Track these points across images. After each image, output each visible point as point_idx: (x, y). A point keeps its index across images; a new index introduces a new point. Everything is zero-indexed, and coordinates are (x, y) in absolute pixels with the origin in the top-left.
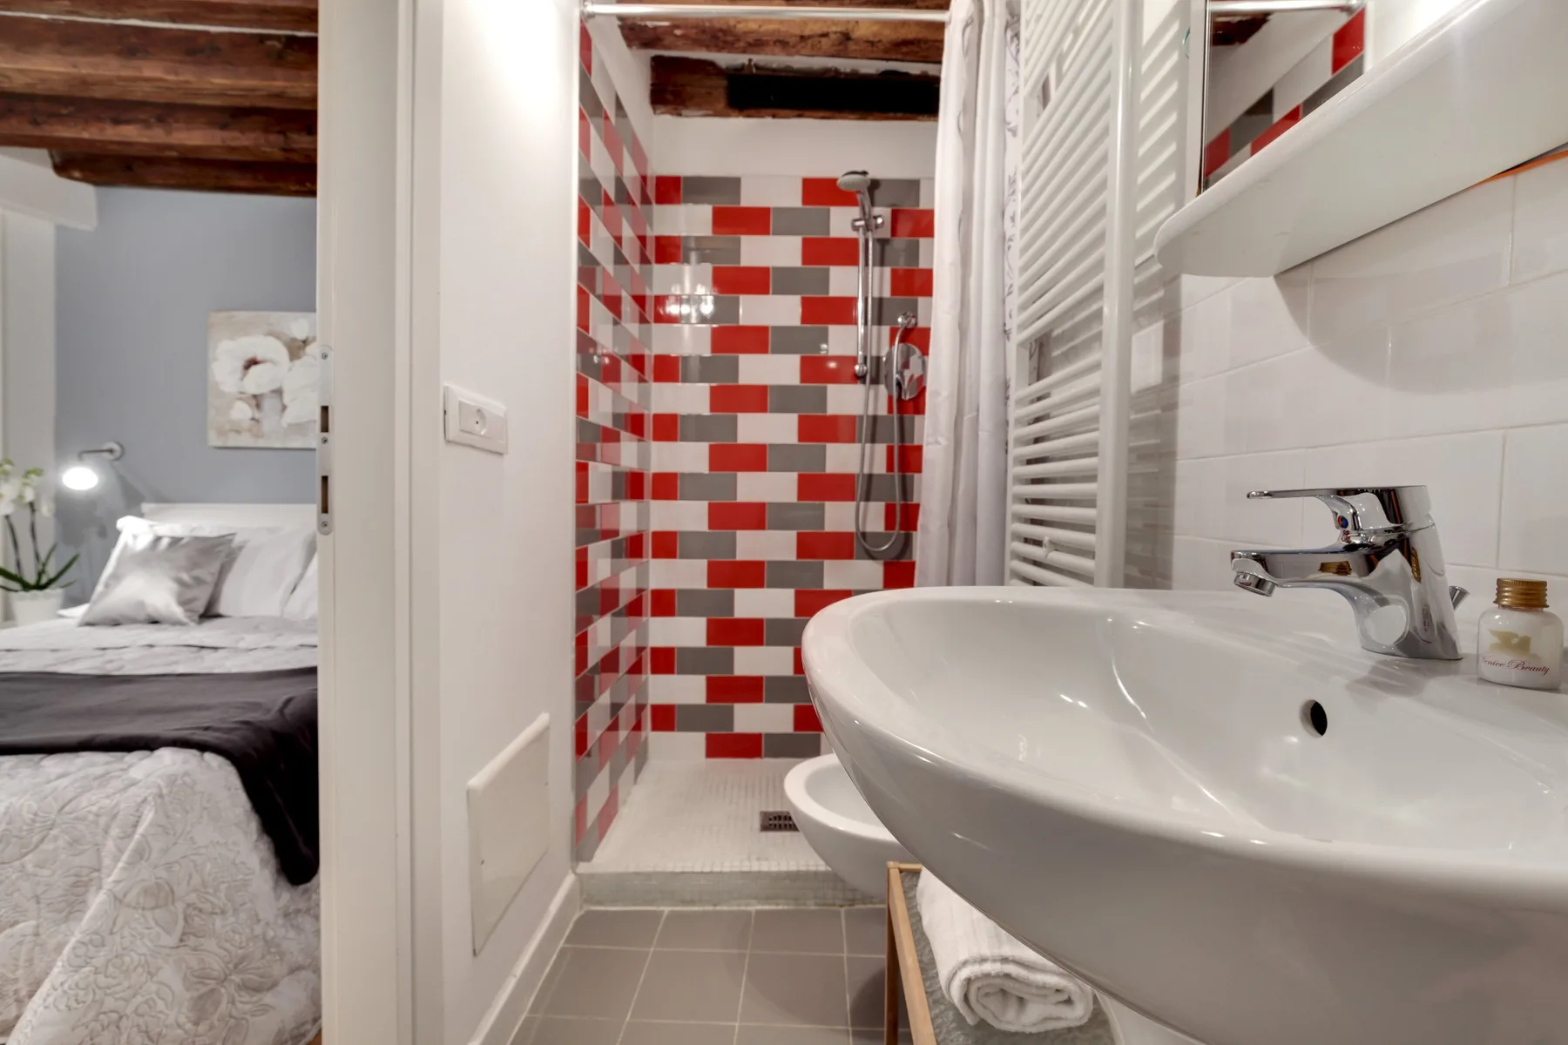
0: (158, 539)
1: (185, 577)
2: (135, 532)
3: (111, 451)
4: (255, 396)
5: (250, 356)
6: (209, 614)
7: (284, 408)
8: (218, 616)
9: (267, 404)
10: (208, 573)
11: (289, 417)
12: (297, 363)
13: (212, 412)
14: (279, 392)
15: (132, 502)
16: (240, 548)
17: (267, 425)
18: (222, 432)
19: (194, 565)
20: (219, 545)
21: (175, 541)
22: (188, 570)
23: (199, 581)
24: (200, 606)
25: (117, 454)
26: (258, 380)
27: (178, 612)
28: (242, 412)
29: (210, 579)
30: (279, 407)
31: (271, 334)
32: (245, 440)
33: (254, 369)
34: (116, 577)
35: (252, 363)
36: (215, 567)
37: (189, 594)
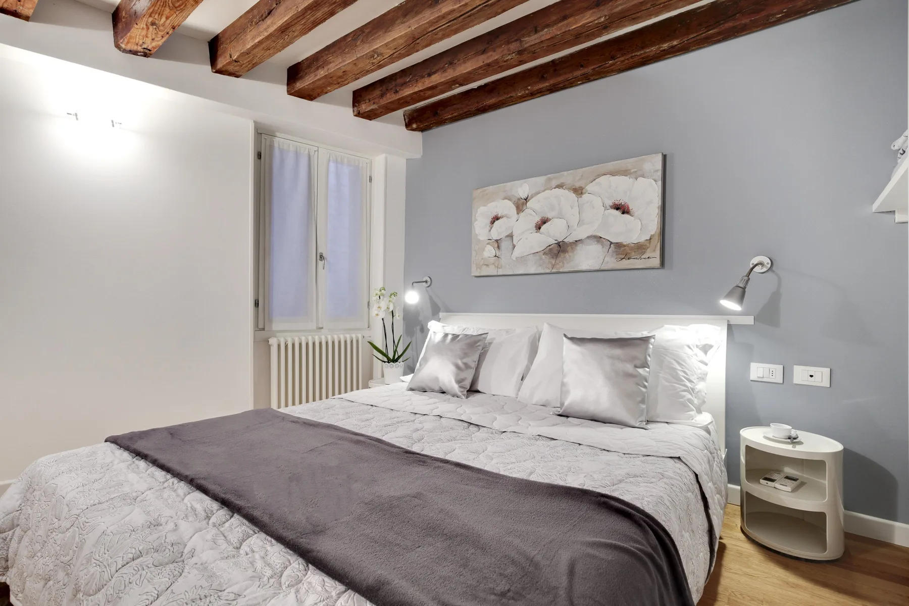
0: (446, 335)
1: (460, 363)
2: (436, 330)
3: (426, 282)
4: (497, 241)
5: (493, 215)
6: (473, 390)
7: (514, 246)
8: (478, 392)
9: (505, 245)
10: (472, 360)
11: (517, 252)
12: (522, 214)
13: (474, 253)
14: (511, 236)
15: (436, 310)
16: (490, 344)
17: (503, 260)
18: (479, 267)
19: (465, 355)
20: (479, 341)
21: (455, 337)
22: (461, 359)
23: (467, 366)
24: (467, 384)
25: (429, 283)
26: (499, 230)
27: (456, 387)
28: (490, 251)
29: (473, 365)
30: (511, 247)
31: (505, 198)
32: (491, 271)
33: (497, 222)
35: (496, 218)
36: (476, 357)
37: (463, 375)
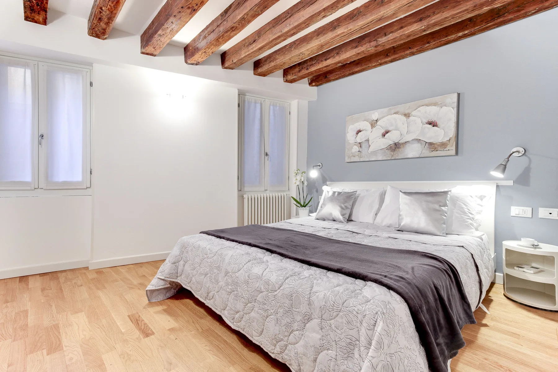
0: (334, 192)
1: (343, 206)
2: (328, 190)
3: (319, 166)
4: (360, 143)
5: (357, 130)
6: (349, 220)
7: (370, 146)
8: (352, 221)
9: (363, 145)
10: (349, 205)
11: (371, 149)
12: (374, 129)
13: (347, 150)
14: (368, 141)
15: (325, 181)
16: (358, 197)
17: (363, 153)
18: (349, 157)
19: (345, 202)
20: (352, 195)
21: (339, 193)
22: (344, 204)
23: (346, 207)
24: (347, 217)
25: (321, 167)
26: (361, 138)
27: (341, 218)
28: (356, 149)
29: (350, 207)
30: (368, 146)
31: (365, 120)
32: (356, 159)
33: (360, 133)
34: (324, 204)
35: (359, 131)
36: (351, 203)
37: (344, 212)
